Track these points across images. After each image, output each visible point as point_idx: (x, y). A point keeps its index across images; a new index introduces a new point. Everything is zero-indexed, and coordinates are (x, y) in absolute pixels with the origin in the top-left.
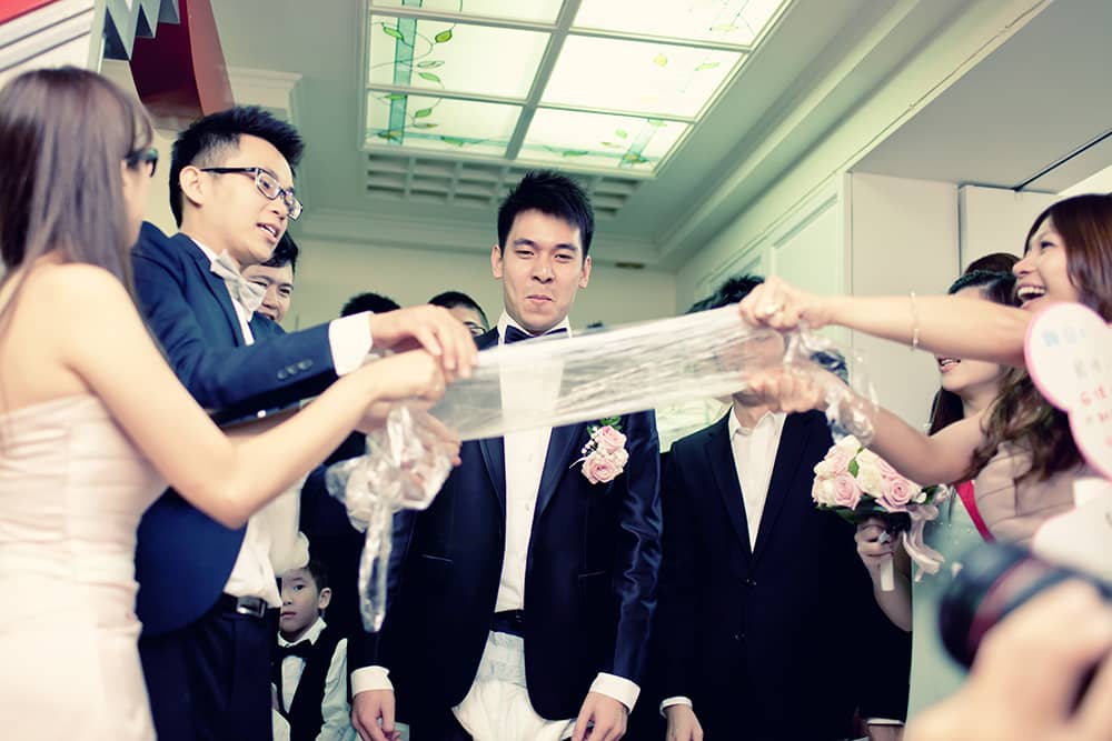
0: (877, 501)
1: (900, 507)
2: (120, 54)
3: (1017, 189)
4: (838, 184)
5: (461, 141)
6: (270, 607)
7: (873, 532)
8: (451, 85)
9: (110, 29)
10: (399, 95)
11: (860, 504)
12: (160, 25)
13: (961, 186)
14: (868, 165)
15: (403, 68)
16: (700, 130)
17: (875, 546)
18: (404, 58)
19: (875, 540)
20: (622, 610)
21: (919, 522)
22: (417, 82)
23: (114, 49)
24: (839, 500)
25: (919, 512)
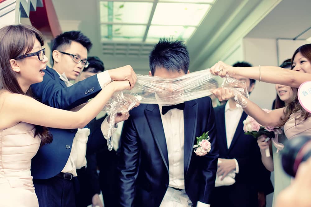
0: (265, 128)
1: (271, 130)
2: (26, 16)
3: (294, 39)
4: (240, 42)
5: (129, 38)
6: (73, 176)
7: (263, 139)
8: (125, 21)
9: (21, 8)
10: (110, 25)
11: (260, 130)
12: (37, 8)
13: (277, 39)
14: (250, 35)
15: (111, 17)
16: (199, 29)
17: (264, 143)
18: (110, 14)
19: (264, 141)
20: (206, 182)
21: (277, 135)
22: (115, 21)
23: (23, 14)
24: (253, 129)
25: (277, 132)
